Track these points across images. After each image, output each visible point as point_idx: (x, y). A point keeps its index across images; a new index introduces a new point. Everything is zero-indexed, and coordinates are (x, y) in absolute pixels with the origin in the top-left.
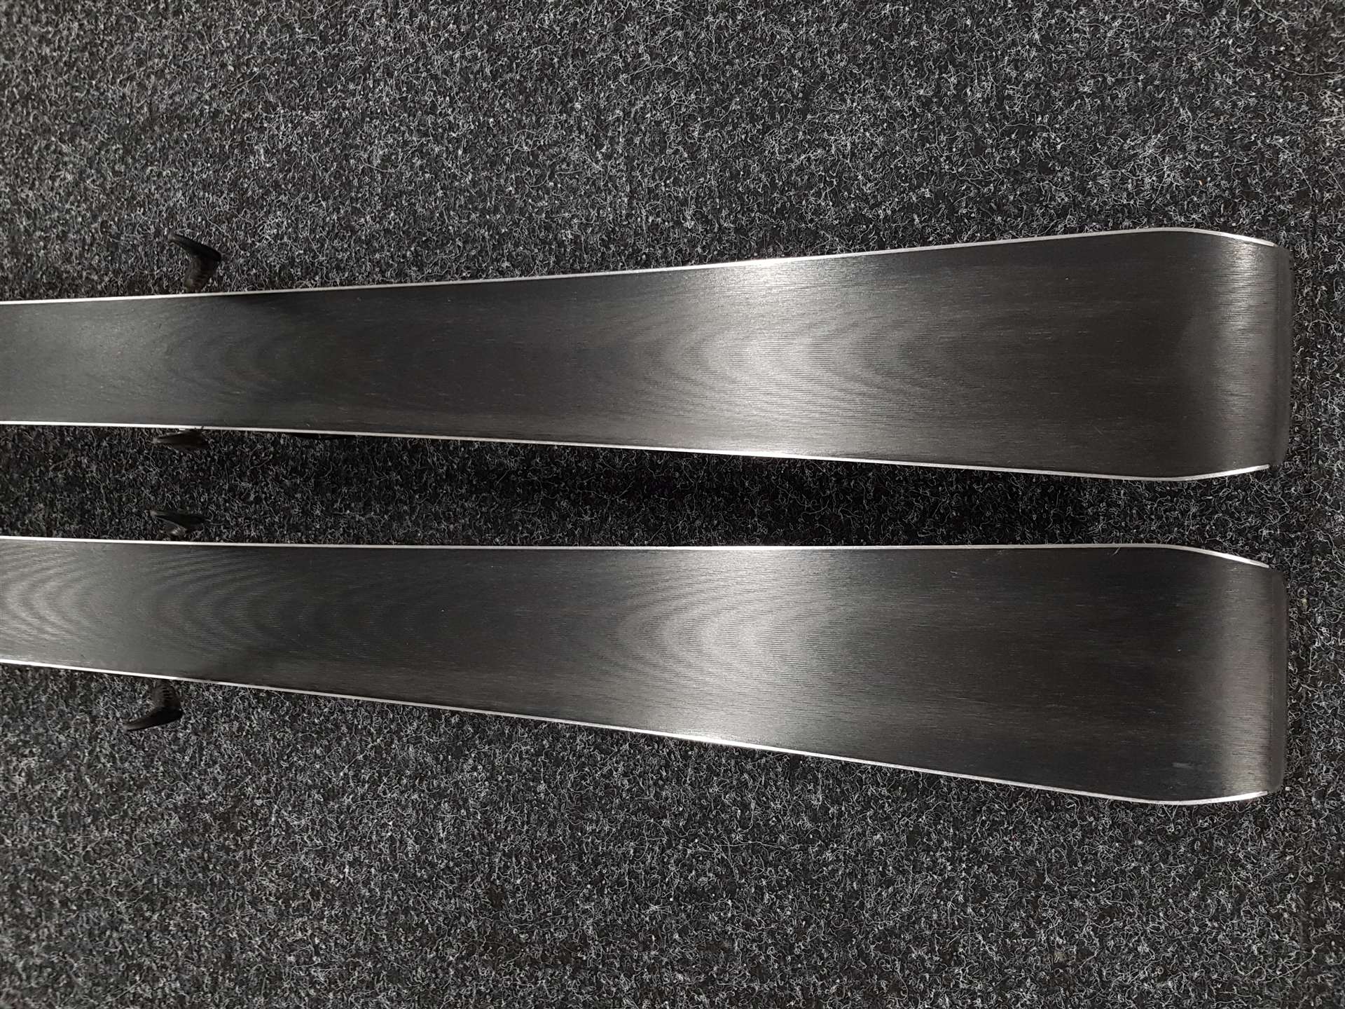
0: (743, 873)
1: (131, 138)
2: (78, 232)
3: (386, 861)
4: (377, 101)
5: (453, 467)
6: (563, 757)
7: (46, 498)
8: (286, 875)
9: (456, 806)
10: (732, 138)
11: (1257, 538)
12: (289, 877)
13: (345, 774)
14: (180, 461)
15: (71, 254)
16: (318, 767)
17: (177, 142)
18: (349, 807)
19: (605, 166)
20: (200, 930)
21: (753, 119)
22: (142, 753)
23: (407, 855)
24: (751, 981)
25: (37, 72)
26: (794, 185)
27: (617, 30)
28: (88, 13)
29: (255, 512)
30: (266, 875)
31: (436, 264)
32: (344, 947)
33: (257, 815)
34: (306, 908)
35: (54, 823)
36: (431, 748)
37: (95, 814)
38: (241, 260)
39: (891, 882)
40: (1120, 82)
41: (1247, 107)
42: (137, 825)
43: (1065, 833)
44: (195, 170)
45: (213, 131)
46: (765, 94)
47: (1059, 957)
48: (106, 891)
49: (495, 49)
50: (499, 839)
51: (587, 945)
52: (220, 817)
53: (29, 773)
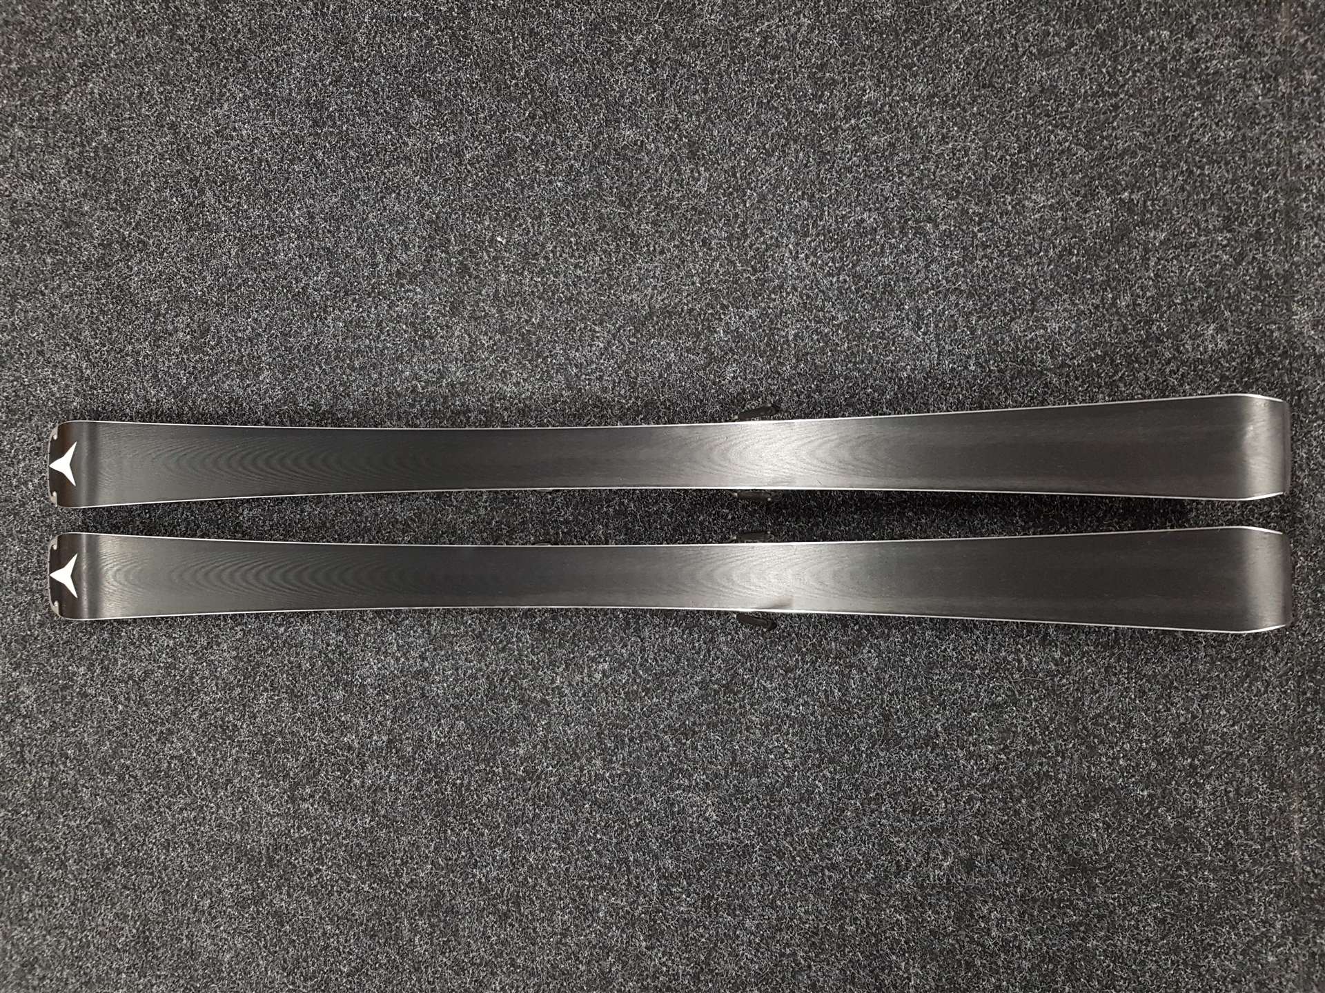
0: (1020, 694)
1: (639, 324)
2: (610, 376)
3: (823, 702)
7: (603, 522)
8: (766, 713)
9: (861, 672)
10: (993, 324)
11: (1269, 517)
14: (684, 499)
15: (606, 388)
17: (668, 326)
18: (800, 675)
19: (923, 339)
21: (1005, 314)
23: (835, 698)
25: (575, 285)
26: (1029, 348)
27: (927, 267)
28: (605, 251)
30: (754, 714)
33: (746, 683)
34: (779, 730)
35: (622, 698)
36: (844, 643)
37: (647, 691)
39: (1097, 692)
40: (1194, 298)
41: (1257, 311)
42: (673, 694)
43: (1183, 661)
44: (681, 342)
45: (690, 320)
46: (1011, 302)
47: (1182, 720)
48: (657, 731)
49: (857, 277)
50: (886, 686)
51: (939, 736)
52: (724, 686)
53: (604, 672)
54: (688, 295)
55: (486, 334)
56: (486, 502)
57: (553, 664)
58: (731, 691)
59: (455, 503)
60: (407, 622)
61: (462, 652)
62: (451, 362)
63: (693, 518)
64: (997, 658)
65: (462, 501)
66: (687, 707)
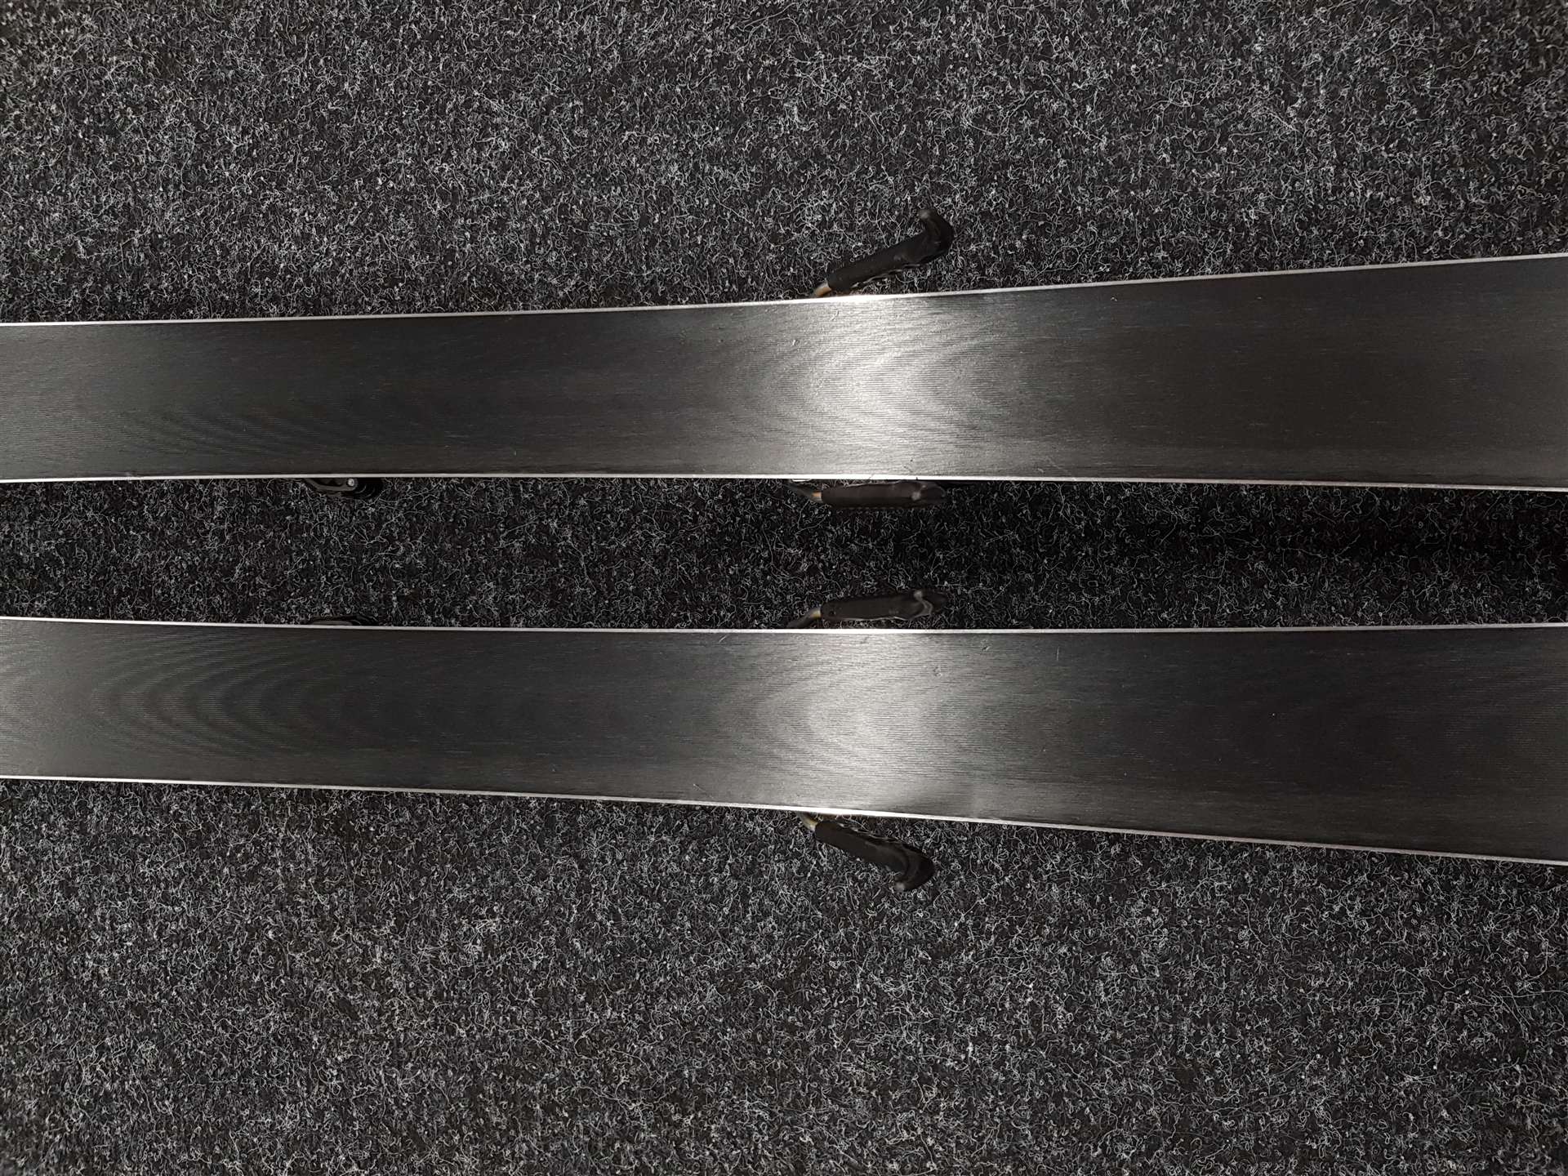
0: (1533, 1031)
1: (597, 94)
2: (523, 219)
3: (1026, 1035)
4: (963, 43)
5: (1094, 523)
6: (1274, 894)
7: (496, 574)
8: (882, 1056)
9: (1123, 961)
10: (1479, 90)
12: (885, 1061)
13: (960, 925)
14: (695, 520)
15: (514, 249)
16: (921, 915)
17: (665, 97)
18: (969, 966)
19: (1300, 126)
20: (756, 1135)
22: (657, 906)
23: (1056, 1025)
24: (1552, 1166)
29: (809, 587)
30: (851, 1059)
31: (1059, 257)
32: (972, 1149)
33: (834, 981)
34: (913, 1100)
35: (530, 1005)
36: (1081, 886)
37: (591, 990)
38: (771, 257)
42: (655, 999)
44: (696, 136)
45: (720, 83)
46: (1524, 33)
48: (611, 1090)
50: (1186, 1001)
51: (1317, 1130)
52: (779, 984)
53: (488, 940)
54: (717, 23)
55: (236, 121)
56: (222, 521)
57: (367, 917)
58: (798, 999)
59: (151, 523)
60: (35, 802)
61: (156, 880)
62: (154, 188)
63: (715, 569)
64: (1474, 936)
65: (167, 519)
66: (686, 1035)
